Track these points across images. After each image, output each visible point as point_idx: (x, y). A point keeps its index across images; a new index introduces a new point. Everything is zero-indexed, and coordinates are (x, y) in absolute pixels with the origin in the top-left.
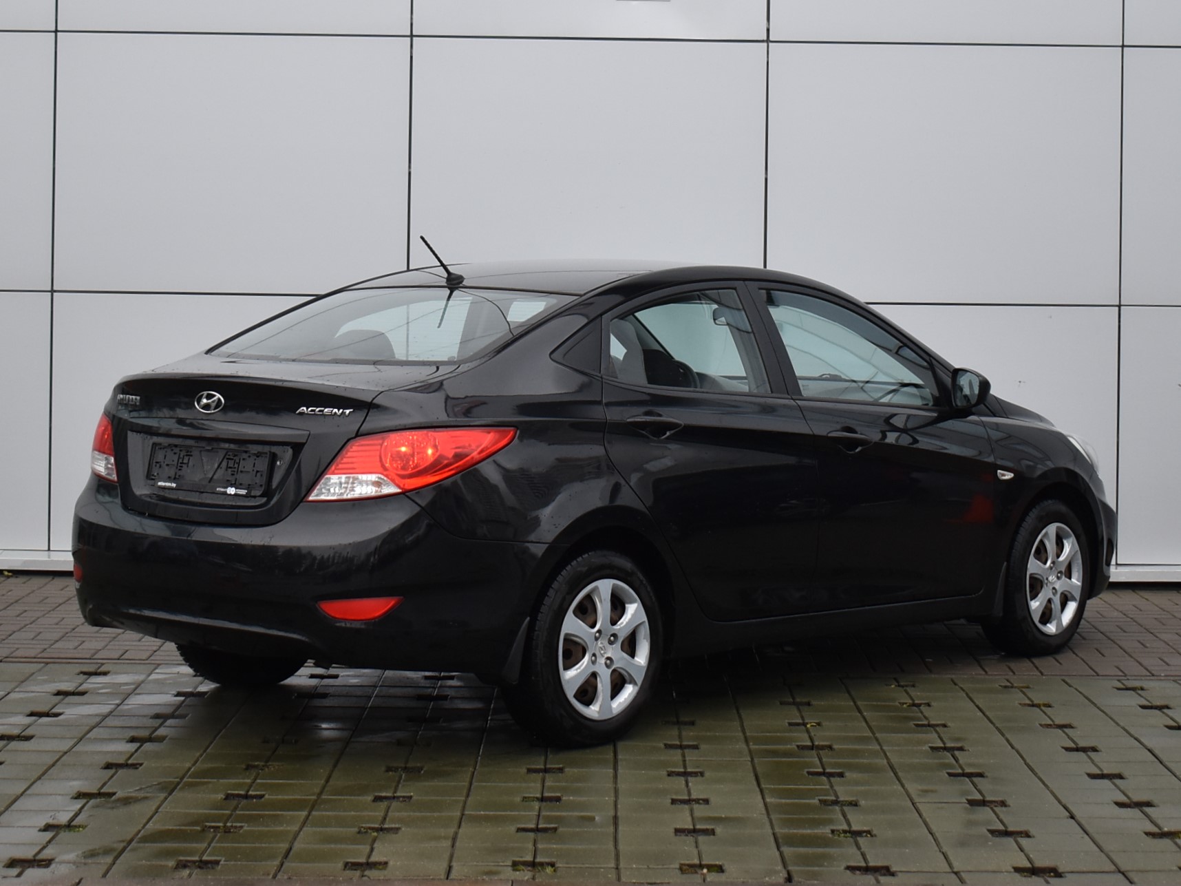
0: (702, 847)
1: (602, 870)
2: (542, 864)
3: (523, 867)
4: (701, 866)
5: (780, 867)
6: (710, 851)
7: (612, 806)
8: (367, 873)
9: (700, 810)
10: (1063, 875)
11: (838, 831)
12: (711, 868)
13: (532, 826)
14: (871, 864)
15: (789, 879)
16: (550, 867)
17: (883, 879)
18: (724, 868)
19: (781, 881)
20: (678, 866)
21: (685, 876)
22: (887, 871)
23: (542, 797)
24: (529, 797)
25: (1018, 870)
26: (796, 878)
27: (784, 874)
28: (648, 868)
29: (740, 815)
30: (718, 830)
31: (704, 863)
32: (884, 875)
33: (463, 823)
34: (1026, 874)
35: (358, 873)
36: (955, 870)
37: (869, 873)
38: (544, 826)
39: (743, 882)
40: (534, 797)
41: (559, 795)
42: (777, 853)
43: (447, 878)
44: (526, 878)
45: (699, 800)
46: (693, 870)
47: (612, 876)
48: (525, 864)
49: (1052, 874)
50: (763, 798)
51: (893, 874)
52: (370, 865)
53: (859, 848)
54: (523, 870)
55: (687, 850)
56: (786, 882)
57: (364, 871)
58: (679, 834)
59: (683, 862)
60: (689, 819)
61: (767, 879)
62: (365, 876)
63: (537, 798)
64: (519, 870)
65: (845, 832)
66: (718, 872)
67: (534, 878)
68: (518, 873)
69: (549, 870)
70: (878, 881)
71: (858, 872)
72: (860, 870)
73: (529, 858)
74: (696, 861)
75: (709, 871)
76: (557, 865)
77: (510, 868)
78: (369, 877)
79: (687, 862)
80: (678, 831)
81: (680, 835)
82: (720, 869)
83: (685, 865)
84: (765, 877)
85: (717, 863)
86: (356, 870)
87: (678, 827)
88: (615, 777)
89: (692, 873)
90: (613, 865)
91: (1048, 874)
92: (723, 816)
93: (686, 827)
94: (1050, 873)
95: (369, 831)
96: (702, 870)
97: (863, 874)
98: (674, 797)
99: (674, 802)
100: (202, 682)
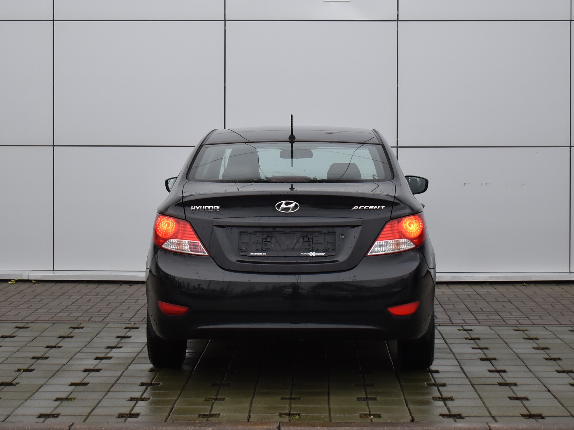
0: (371, 406)
1: (323, 417)
2: (293, 414)
4: (370, 415)
5: (408, 415)
6: (374, 408)
8: (209, 419)
9: (369, 389)
10: (545, 418)
11: (436, 397)
12: (374, 415)
13: (289, 396)
14: (452, 413)
15: (413, 420)
16: (297, 415)
18: (381, 415)
19: (409, 421)
20: (359, 415)
21: (362, 419)
23: (293, 383)
24: (287, 384)
25: (523, 416)
26: (416, 419)
27: (410, 418)
28: (345, 416)
29: (388, 391)
30: (378, 398)
31: (371, 413)
32: (458, 418)
33: (255, 396)
34: (526, 417)
35: (206, 419)
36: (493, 416)
37: (451, 417)
38: (294, 396)
40: (289, 383)
41: (300, 382)
42: (407, 408)
43: (248, 421)
44: (286, 421)
45: (369, 384)
46: (366, 416)
47: (327, 419)
48: (286, 414)
49: (539, 417)
50: (400, 383)
51: (462, 418)
52: (211, 415)
53: (446, 405)
54: (285, 417)
55: (363, 408)
58: (359, 400)
60: (364, 393)
61: (402, 420)
62: (209, 420)
64: (283, 417)
65: (439, 398)
67: (290, 420)
68: (282, 418)
69: (297, 417)
70: (456, 421)
71: (446, 417)
73: (287, 411)
74: (368, 412)
75: (374, 417)
76: (301, 415)
77: (278, 416)
78: (211, 421)
79: (363, 413)
82: (379, 416)
83: (362, 414)
85: (378, 413)
86: (205, 418)
87: (359, 396)
89: (366, 418)
90: (327, 415)
91: (537, 418)
92: (380, 391)
93: (363, 397)
94: (538, 417)
95: (211, 400)
96: (371, 416)
97: (448, 418)
99: (356, 385)
100: (128, 332)
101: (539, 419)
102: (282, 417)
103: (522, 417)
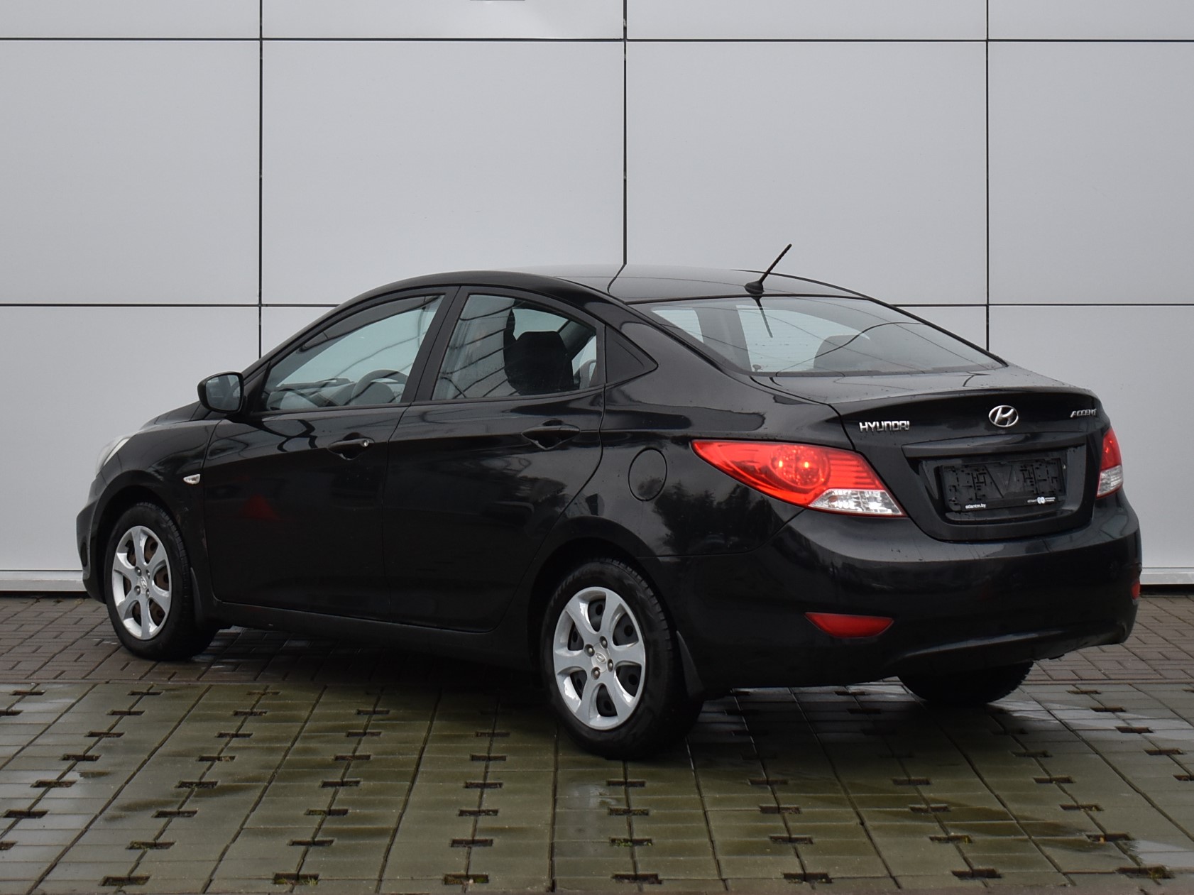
0: (473, 858)
1: (365, 882)
2: (306, 877)
3: (286, 880)
4: (467, 877)
5: (546, 877)
6: (479, 860)
7: (395, 820)
8: (124, 888)
9: (484, 822)
10: (833, 881)
11: (619, 840)
12: (476, 878)
13: (309, 839)
14: (640, 872)
15: (553, 888)
16: (313, 880)
17: (647, 887)
18: (489, 878)
19: (542, 890)
20: (442, 877)
21: (448, 887)
22: (654, 879)
23: (330, 810)
24: (316, 811)
25: (788, 876)
26: (558, 888)
27: (547, 884)
28: (412, 879)
29: (524, 825)
30: (497, 841)
31: (470, 873)
32: (653, 883)
33: (239, 839)
34: (797, 880)
35: (114, 889)
36: (724, 877)
37: (638, 881)
38: (321, 839)
39: (504, 892)
40: (321, 811)
41: (345, 808)
42: (548, 861)
43: (204, 893)
44: (284, 891)
45: (489, 811)
46: (458, 881)
47: (372, 888)
48: (289, 877)
49: (824, 880)
50: (554, 808)
51: (660, 882)
52: (131, 880)
53: (633, 856)
54: (286, 884)
55: (457, 861)
56: (547, 891)
57: (121, 887)
58: (456, 845)
59: (449, 873)
60: (471, 830)
61: (529, 889)
62: (122, 891)
63: (324, 812)
64: (283, 883)
65: (626, 841)
66: (483, 882)
67: (291, 891)
68: (277, 886)
69: (312, 882)
70: (640, 889)
71: (626, 881)
72: (628, 879)
73: (293, 871)
74: (463, 872)
75: (475, 882)
76: (320, 878)
77: (271, 881)
78: (124, 892)
79: (453, 873)
80: (455, 843)
81: (458, 847)
82: (485, 879)
83: (450, 875)
84: (528, 887)
85: (484, 873)
86: (116, 885)
87: (457, 838)
88: (410, 790)
89: (457, 883)
90: (376, 877)
91: (819, 880)
92: (507, 827)
93: (465, 838)
94: (822, 879)
95: (142, 846)
96: (468, 880)
97: (631, 882)
98: (464, 808)
99: (462, 813)
100: (18, 701)
101: (823, 883)
102: (280, 883)
103: (785, 880)
